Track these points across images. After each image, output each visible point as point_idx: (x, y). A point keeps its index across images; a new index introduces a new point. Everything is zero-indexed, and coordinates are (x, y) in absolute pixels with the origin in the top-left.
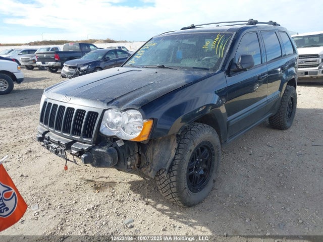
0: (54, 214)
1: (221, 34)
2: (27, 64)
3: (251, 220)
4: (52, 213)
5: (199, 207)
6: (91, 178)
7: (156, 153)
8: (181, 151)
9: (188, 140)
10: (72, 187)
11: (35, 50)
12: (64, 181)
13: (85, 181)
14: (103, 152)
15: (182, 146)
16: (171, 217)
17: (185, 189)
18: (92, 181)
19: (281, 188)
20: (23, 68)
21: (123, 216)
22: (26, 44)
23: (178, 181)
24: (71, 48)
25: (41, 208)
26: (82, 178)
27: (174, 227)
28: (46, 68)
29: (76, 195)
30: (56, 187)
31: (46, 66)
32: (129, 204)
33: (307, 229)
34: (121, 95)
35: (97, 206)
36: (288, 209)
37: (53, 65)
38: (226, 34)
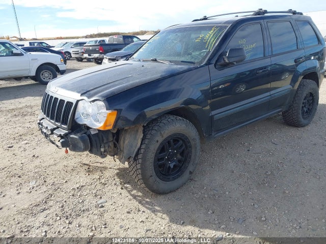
0: (45, 190)
1: (217, 27)
2: (77, 56)
3: (213, 213)
4: (44, 188)
5: (170, 196)
6: (87, 162)
7: (126, 142)
8: (146, 141)
9: (155, 132)
10: (69, 169)
11: (85, 43)
12: (65, 163)
13: (81, 165)
14: (76, 138)
15: (148, 136)
16: (140, 202)
17: (151, 176)
18: (87, 165)
19: (262, 185)
20: (73, 60)
21: (99, 197)
22: (83, 37)
23: (143, 169)
24: (115, 40)
25: (37, 184)
26: (80, 162)
27: (139, 211)
28: (92, 60)
29: (70, 176)
30: (56, 168)
31: (92, 58)
32: (110, 187)
33: (266, 226)
34: (96, 87)
35: (82, 186)
36: (256, 206)
37: (97, 57)
38: (221, 27)
